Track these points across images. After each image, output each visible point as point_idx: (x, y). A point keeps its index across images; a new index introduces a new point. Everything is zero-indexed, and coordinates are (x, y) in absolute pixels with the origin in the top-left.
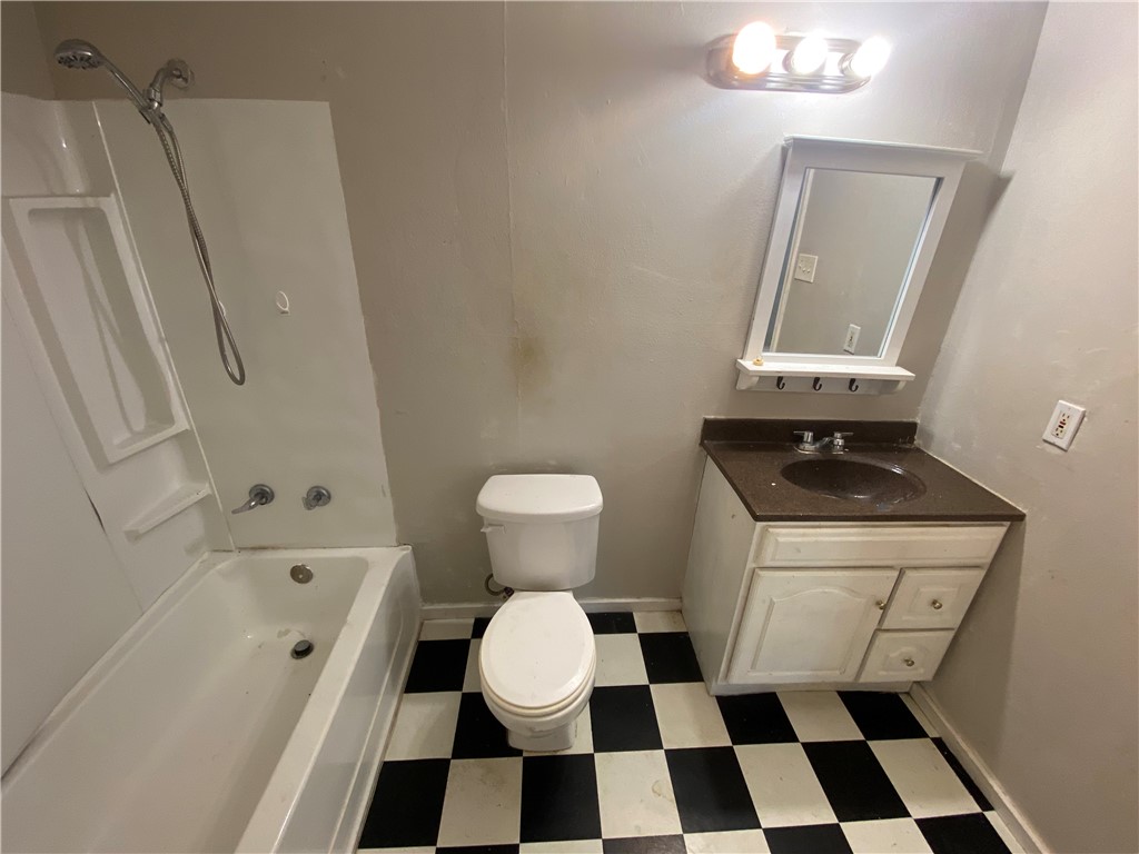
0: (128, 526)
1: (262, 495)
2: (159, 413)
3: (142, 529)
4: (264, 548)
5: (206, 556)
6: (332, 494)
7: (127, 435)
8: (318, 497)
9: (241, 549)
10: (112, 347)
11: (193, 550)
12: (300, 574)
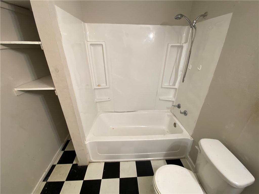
0: (160, 98)
1: (179, 106)
2: (174, 84)
3: (161, 99)
4: (175, 116)
5: (169, 111)
6: (187, 115)
7: (168, 85)
8: (185, 113)
9: (173, 114)
11: (168, 108)
12: (175, 125)
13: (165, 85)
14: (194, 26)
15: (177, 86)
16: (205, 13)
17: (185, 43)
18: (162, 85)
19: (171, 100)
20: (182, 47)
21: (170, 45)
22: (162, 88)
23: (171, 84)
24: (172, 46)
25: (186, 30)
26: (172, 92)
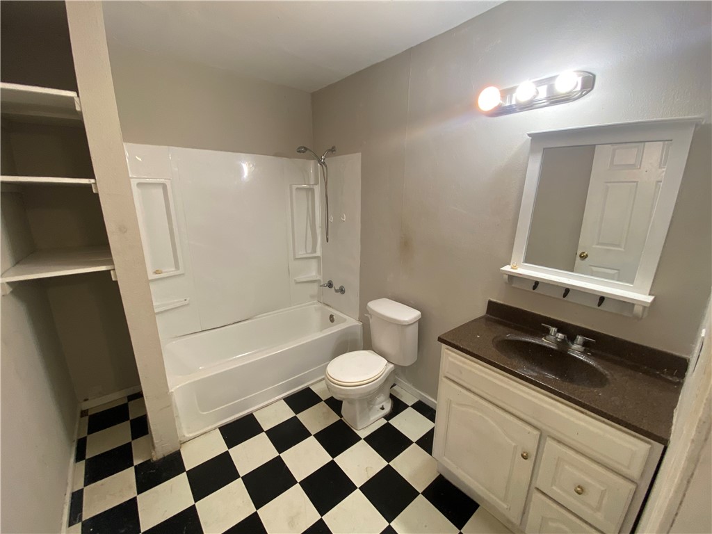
0: (295, 279)
1: (330, 285)
2: (314, 250)
3: (298, 281)
5: (315, 301)
6: (345, 290)
7: (305, 252)
8: (342, 290)
9: (324, 303)
10: (309, 224)
11: (312, 297)
12: (331, 318)
13: (300, 253)
14: (324, 163)
15: (319, 253)
16: (333, 148)
17: (316, 184)
18: (294, 255)
19: (315, 279)
20: (312, 190)
21: (294, 187)
22: (296, 259)
23: (309, 251)
24: (297, 189)
25: (312, 166)
26: (314, 263)
